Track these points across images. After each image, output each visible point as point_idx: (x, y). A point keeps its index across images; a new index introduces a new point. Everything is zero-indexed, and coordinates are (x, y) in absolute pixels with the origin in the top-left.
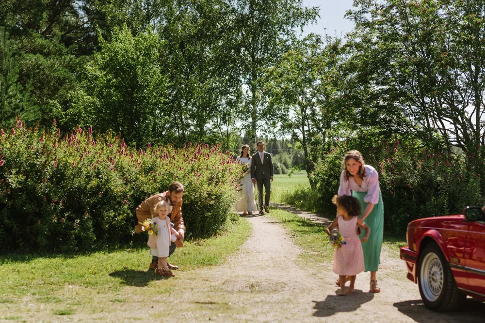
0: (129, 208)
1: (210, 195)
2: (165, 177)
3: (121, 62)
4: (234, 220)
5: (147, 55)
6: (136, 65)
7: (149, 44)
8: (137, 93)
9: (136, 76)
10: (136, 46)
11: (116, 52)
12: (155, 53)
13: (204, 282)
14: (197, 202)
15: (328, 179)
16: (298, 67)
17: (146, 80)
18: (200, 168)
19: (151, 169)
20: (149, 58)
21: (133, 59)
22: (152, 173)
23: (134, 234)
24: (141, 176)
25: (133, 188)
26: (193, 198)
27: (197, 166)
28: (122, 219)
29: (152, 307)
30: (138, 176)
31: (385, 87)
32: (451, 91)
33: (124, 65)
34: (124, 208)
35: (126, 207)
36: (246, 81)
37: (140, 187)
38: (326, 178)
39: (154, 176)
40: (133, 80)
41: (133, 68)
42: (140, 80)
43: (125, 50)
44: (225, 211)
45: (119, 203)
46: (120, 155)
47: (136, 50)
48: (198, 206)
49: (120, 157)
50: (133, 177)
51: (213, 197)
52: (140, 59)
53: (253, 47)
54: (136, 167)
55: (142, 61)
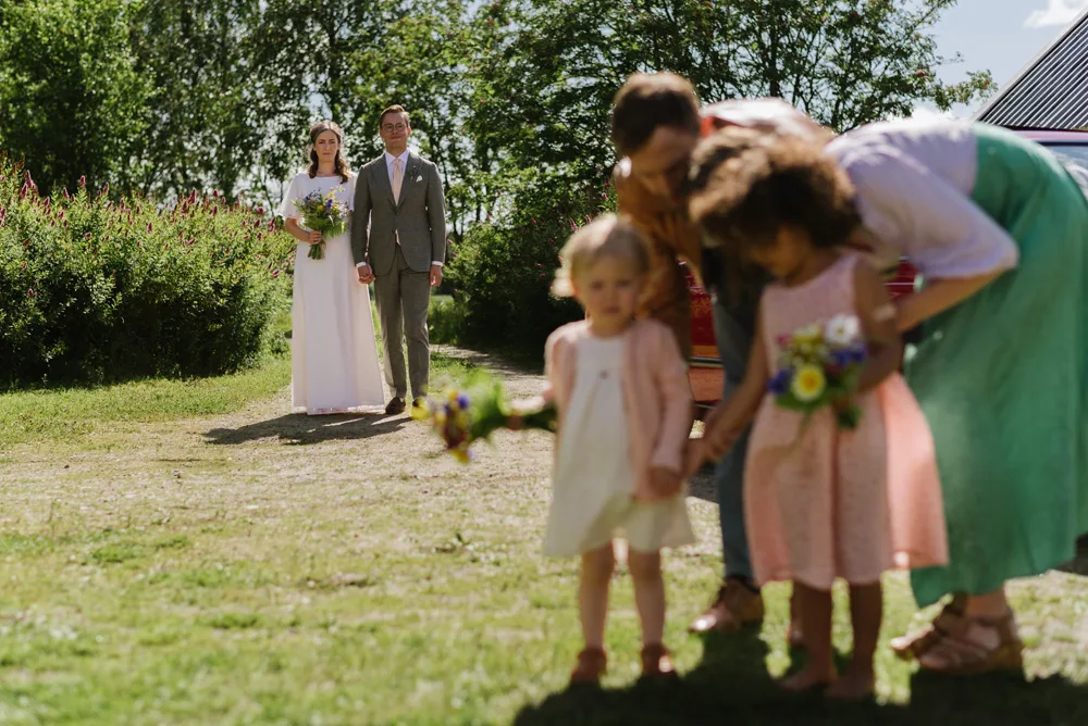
0: (39, 305)
1: (217, 287)
2: (118, 245)
3: (46, 45)
4: (278, 351)
5: (104, 31)
6: (77, 52)
7: (107, 8)
8: (81, 111)
9: (79, 74)
10: (78, 12)
11: (34, 24)
12: (121, 25)
13: (188, 436)
14: (191, 303)
15: (480, 274)
16: (420, 52)
17: (101, 84)
18: (195, 230)
19: (88, 229)
20: (107, 37)
21: (71, 38)
22: (89, 235)
23: (50, 360)
24: (63, 241)
25: (49, 267)
26: (179, 291)
27: (188, 228)
28: (23, 328)
29: (67, 467)
30: (58, 242)
31: (592, 81)
32: (719, 84)
33: (52, 51)
34: (27, 306)
35: (31, 303)
36: (318, 86)
37: (61, 264)
38: (476, 272)
39: (96, 242)
40: (74, 84)
41: (73, 57)
42: (90, 82)
43: (54, 19)
44: (257, 330)
45: (19, 296)
46: (20, 198)
47: (79, 19)
48: (192, 310)
49: (19, 204)
50: (49, 246)
51: (224, 291)
52: (86, 38)
53: (332, 13)
54: (53, 224)
55: (91, 42)
